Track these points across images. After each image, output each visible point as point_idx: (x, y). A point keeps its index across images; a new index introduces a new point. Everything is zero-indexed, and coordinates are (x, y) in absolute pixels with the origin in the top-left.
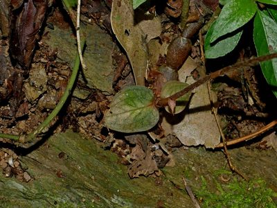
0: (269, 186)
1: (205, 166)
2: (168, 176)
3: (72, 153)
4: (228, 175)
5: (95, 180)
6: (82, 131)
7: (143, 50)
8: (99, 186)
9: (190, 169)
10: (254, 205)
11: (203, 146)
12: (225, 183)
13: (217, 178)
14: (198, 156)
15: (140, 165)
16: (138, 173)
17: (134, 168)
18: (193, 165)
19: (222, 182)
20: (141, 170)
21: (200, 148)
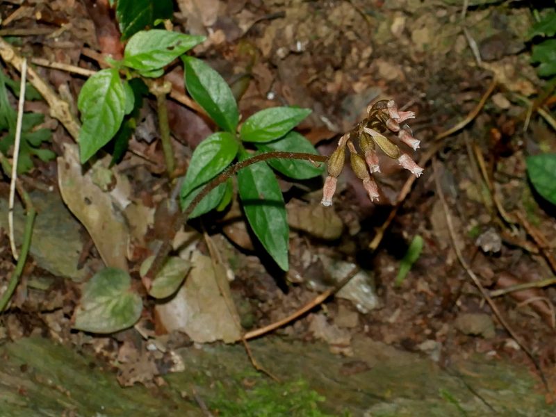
0: (311, 388)
1: (224, 368)
2: (173, 385)
3: (39, 363)
4: (255, 377)
5: (72, 395)
6: (55, 335)
7: (117, 221)
8: (77, 403)
9: (204, 374)
10: (290, 413)
11: (221, 341)
12: (251, 388)
13: (239, 383)
14: (215, 356)
15: (133, 370)
16: (132, 380)
17: (126, 373)
18: (208, 369)
19: (246, 388)
20: (135, 376)
21: (218, 345)
